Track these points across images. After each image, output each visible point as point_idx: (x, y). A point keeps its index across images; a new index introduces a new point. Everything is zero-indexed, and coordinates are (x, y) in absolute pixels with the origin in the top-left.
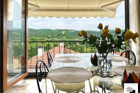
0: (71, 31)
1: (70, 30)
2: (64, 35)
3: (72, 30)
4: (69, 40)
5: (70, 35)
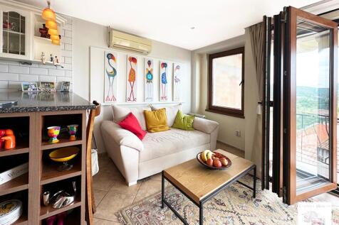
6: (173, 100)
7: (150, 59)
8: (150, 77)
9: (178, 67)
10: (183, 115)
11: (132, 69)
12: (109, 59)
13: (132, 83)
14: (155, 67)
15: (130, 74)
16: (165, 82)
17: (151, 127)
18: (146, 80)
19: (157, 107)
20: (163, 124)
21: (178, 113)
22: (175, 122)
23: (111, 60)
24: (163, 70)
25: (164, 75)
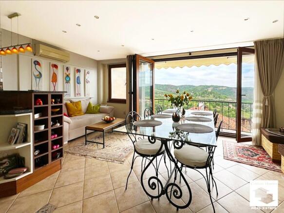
0: (221, 88)
1: (219, 87)
2: (211, 93)
3: (223, 87)
4: (218, 99)
5: (219, 93)
6: (85, 96)
7: (68, 66)
8: (68, 79)
9: (88, 73)
10: (93, 105)
11: (54, 73)
12: (35, 65)
13: (54, 83)
14: (72, 72)
15: (53, 77)
16: (79, 83)
17: (71, 113)
18: (65, 81)
19: (75, 100)
20: (80, 111)
21: (89, 103)
22: (87, 110)
23: (37, 66)
24: (77, 75)
25: (78, 78)
